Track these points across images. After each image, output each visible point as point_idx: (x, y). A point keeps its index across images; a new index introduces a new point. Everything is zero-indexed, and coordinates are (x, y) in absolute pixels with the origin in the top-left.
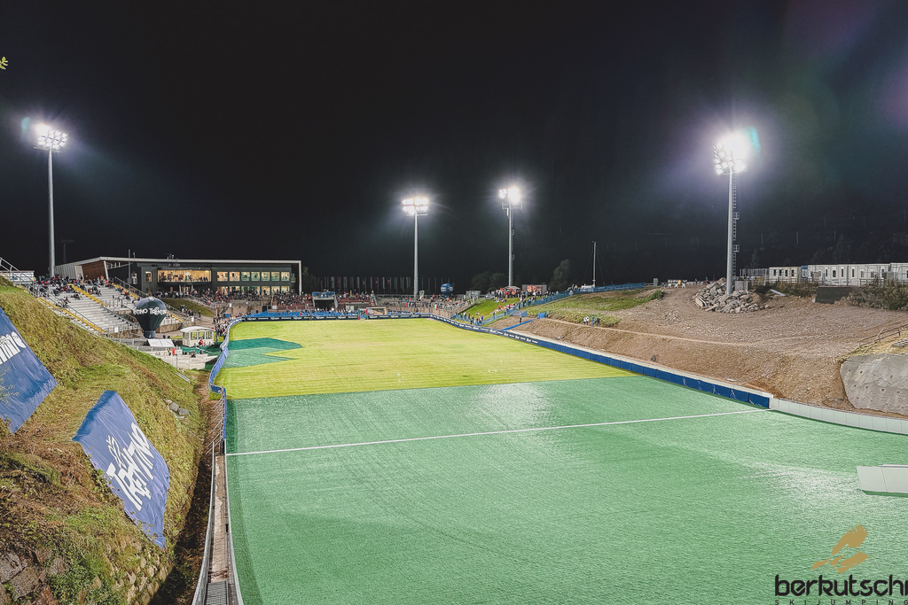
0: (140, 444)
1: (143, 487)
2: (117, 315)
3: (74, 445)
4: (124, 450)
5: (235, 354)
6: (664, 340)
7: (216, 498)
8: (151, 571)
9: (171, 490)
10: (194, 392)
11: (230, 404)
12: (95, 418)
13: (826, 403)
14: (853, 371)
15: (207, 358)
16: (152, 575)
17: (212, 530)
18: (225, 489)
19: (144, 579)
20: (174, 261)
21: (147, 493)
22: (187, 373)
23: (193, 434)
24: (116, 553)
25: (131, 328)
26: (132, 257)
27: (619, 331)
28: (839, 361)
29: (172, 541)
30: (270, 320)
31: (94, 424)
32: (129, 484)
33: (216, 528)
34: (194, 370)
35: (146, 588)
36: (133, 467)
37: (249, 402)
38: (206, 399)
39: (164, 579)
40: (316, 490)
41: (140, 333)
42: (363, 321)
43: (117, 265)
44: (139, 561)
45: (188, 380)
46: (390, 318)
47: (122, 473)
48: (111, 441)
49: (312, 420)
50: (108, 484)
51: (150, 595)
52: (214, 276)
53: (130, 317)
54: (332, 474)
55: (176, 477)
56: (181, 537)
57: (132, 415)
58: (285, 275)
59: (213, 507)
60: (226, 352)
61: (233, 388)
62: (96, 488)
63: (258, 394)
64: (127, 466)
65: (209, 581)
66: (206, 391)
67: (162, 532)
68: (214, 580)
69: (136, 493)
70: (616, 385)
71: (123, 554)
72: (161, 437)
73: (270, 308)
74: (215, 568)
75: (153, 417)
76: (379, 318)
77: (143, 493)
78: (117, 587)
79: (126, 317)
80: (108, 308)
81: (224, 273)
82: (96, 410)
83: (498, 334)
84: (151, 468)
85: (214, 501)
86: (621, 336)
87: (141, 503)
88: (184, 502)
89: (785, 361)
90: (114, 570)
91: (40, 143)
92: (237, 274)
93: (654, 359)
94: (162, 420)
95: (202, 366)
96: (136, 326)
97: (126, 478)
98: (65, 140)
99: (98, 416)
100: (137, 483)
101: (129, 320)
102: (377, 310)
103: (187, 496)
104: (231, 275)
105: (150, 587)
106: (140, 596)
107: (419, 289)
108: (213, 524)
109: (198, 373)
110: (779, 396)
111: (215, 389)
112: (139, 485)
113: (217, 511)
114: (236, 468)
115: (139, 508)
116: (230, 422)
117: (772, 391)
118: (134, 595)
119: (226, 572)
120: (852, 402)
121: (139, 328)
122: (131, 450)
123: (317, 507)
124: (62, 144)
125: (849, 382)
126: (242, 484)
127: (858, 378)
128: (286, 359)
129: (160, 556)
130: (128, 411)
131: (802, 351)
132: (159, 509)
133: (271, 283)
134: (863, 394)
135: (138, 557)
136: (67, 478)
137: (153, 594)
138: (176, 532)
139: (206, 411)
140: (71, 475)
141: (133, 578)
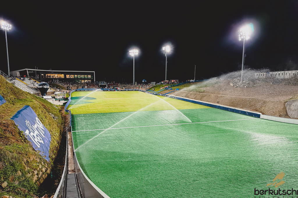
0: (39, 125)
1: (40, 139)
2: (32, 88)
3: (11, 121)
4: (33, 126)
5: (73, 101)
6: (221, 96)
7: (69, 145)
8: (44, 170)
9: (52, 142)
10: (59, 112)
11: (72, 116)
12: (21, 113)
13: (280, 116)
14: (290, 105)
15: (64, 102)
16: (44, 171)
17: (68, 156)
18: (72, 142)
19: (41, 173)
20: (51, 71)
21: (42, 142)
22: (57, 106)
23: (59, 125)
24: (28, 162)
25: (37, 93)
26: (37, 69)
27: (205, 94)
28: (285, 102)
29: (52, 160)
30: (84, 91)
31: (20, 115)
32: (35, 138)
33: (69, 156)
34: (60, 105)
35: (42, 176)
36: (36, 132)
37: (79, 115)
38: (64, 114)
39: (49, 173)
40: (106, 143)
41: (40, 94)
42: (116, 92)
43: (32, 72)
44: (38, 166)
45: (57, 108)
46: (125, 91)
47: (32, 134)
48: (27, 122)
49: (102, 121)
50: (25, 137)
51: (44, 179)
52: (65, 76)
53: (37, 89)
54: (111, 138)
55: (54, 138)
56: (56, 158)
57: (36, 115)
58: (89, 76)
59: (68, 148)
60: (70, 100)
61: (73, 111)
62: (20, 138)
63: (82, 113)
64: (34, 132)
65: (68, 173)
66: (64, 112)
67: (48, 156)
68: (69, 173)
69: (38, 141)
70: (206, 111)
71: (31, 163)
72: (47, 124)
73: (84, 87)
74: (69, 169)
75: (44, 117)
76: (121, 91)
77: (40, 142)
78: (29, 175)
79: (35, 89)
80: (29, 86)
81: (69, 75)
82: (21, 110)
83: (163, 96)
84: (44, 133)
85: (68, 146)
86: (205, 95)
87: (40, 145)
88: (57, 146)
89: (265, 102)
90: (27, 169)
91: (2, 28)
92: (73, 76)
93: (218, 103)
94: (48, 118)
95: (62, 104)
96: (39, 92)
97: (33, 136)
98: (11, 27)
99: (22, 113)
100: (38, 138)
101: (36, 90)
102: (121, 88)
103: (58, 145)
104: (71, 76)
105: (43, 176)
106: (39, 179)
107: (135, 82)
108: (68, 154)
109: (61, 106)
110: (263, 114)
111: (67, 111)
112: (39, 139)
113: (69, 150)
114: (75, 136)
115: (39, 147)
116: (73, 122)
117: (261, 112)
118: (36, 179)
119: (74, 170)
120: (289, 116)
121: (40, 93)
122: (36, 126)
123: (107, 148)
124: (10, 29)
125: (289, 109)
126: (78, 141)
127: (292, 107)
128: (91, 102)
129: (47, 164)
130: (35, 113)
131: (271, 99)
132: (47, 148)
133: (84, 79)
134: (294, 113)
135: (38, 164)
136: (6, 132)
137: (45, 178)
138: (54, 156)
139: (64, 118)
140: (8, 130)
141: (36, 172)
